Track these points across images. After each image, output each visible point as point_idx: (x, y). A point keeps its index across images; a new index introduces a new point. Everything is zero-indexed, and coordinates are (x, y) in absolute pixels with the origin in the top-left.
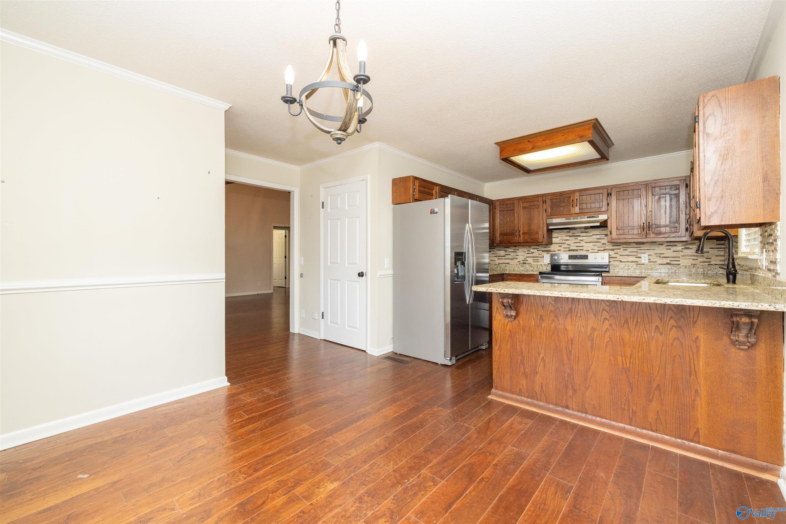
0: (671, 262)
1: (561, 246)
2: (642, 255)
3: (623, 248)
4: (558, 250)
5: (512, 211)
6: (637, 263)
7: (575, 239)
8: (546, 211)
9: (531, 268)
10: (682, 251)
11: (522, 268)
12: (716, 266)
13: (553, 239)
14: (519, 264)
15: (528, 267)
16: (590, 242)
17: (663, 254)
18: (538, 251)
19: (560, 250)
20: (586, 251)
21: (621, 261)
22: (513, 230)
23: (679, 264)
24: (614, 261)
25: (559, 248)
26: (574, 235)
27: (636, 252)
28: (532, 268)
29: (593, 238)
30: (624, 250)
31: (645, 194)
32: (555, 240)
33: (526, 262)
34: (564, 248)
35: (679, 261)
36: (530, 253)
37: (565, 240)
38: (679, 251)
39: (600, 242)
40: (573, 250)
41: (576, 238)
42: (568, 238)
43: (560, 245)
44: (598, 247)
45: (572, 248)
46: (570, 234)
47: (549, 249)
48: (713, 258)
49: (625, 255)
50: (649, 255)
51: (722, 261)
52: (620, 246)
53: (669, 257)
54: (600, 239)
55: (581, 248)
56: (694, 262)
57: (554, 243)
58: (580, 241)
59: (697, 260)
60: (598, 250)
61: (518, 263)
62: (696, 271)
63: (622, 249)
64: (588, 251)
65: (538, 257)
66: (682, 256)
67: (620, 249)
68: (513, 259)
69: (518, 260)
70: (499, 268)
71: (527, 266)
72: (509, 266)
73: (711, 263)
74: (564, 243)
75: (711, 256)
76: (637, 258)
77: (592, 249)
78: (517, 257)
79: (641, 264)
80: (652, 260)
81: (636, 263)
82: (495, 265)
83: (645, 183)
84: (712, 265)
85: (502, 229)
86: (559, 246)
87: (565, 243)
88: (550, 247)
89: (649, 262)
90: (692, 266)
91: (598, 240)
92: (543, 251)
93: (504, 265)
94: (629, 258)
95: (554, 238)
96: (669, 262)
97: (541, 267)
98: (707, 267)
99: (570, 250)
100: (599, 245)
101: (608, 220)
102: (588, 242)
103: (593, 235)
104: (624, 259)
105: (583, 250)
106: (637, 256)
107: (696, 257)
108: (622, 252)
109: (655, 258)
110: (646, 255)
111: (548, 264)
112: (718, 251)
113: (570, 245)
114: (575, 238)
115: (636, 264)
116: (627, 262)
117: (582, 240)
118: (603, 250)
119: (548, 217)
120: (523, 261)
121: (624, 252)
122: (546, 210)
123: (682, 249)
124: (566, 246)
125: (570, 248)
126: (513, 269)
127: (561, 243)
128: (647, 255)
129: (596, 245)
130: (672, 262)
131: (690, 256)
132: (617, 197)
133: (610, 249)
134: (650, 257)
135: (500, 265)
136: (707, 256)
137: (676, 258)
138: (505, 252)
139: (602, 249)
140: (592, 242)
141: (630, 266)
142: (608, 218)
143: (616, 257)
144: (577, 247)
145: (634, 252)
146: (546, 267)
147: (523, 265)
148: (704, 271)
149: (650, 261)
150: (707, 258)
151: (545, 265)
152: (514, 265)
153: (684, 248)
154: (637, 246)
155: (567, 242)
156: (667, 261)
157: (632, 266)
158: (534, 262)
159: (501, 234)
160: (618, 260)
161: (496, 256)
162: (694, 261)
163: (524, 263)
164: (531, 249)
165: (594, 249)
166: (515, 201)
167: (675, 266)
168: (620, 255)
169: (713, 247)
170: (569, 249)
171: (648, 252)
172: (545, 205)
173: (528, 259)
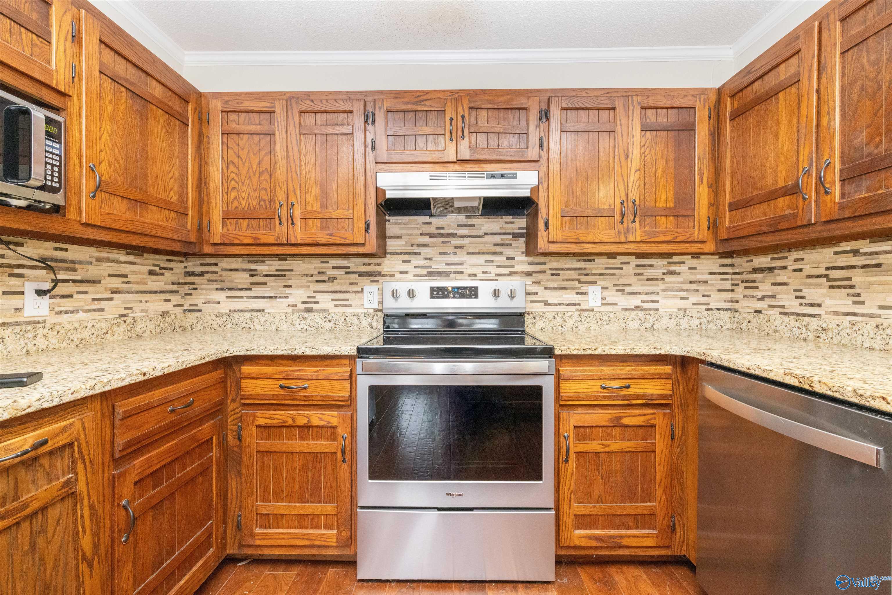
0: (643, 304)
1: (409, 262)
2: (591, 289)
3: (551, 269)
4: (401, 273)
5: (268, 138)
6: (579, 307)
7: (443, 242)
8: (374, 149)
9: (329, 325)
10: (662, 279)
11: (302, 326)
12: (722, 312)
13: (389, 242)
14: (293, 312)
15: (318, 320)
16: (479, 253)
17: (629, 285)
18: (346, 273)
19: (406, 273)
20: (470, 275)
21: (546, 304)
22: (272, 201)
23: (657, 310)
24: (532, 302)
25: (404, 268)
26: (442, 231)
27: (578, 280)
28: (331, 324)
29: (485, 243)
30: (552, 275)
31: (624, 121)
32: (393, 246)
33: (315, 307)
34: (415, 267)
35: (658, 302)
36: (326, 279)
37: (418, 245)
38: (657, 279)
39: (501, 253)
40: (440, 274)
41: (446, 240)
42: (426, 239)
43: (407, 258)
44: (499, 267)
45: (436, 267)
46: (432, 229)
47: (377, 269)
48: (715, 295)
49: (555, 288)
50: (603, 288)
51: (729, 301)
52: (545, 264)
53: (640, 293)
54: (502, 245)
55: (459, 268)
56: (683, 304)
57: (391, 254)
58: (456, 248)
59: (687, 299)
60: (497, 275)
61: (290, 310)
62: (688, 324)
63: (549, 272)
64: (475, 275)
65: (347, 292)
66: (663, 291)
67: (545, 272)
68: (276, 297)
69: (291, 300)
70: (229, 325)
71: (317, 317)
72: (262, 320)
73: (709, 307)
74: (416, 254)
75: (709, 291)
76: (579, 296)
77: (483, 272)
78: (288, 291)
79: (587, 310)
80: (609, 300)
81: (577, 307)
82: (219, 315)
83: (627, 94)
84: (711, 310)
85: (234, 194)
86: (404, 262)
87: (419, 254)
88: (379, 265)
89: (603, 304)
90: (682, 313)
91: (499, 249)
92: (361, 275)
93: (248, 315)
94: (564, 296)
95: (392, 237)
96: (638, 303)
97: (356, 322)
98: (706, 315)
99: (430, 274)
100: (498, 261)
101: (540, 186)
102: (473, 253)
103: (486, 234)
104: (553, 297)
105: (462, 272)
106: (580, 291)
107: (685, 293)
108: (548, 280)
109: (613, 296)
110: (597, 288)
111: (376, 311)
112: (722, 279)
113: (430, 259)
114: (443, 239)
115: (577, 310)
116: (560, 304)
117: (461, 248)
118: (509, 275)
119: (380, 166)
120: (304, 303)
121: (553, 280)
122: (374, 142)
123: (664, 274)
124: (422, 262)
125: (430, 267)
126: (274, 328)
127: (409, 254)
128: (599, 288)
129: (493, 261)
130: (646, 306)
131: (677, 291)
132: (561, 124)
133: (522, 272)
134: (606, 293)
135: (236, 315)
136: (705, 291)
137: (653, 295)
138: (252, 276)
139: (506, 271)
140: (483, 253)
141: (567, 315)
142: (540, 181)
143: (537, 294)
144: (447, 264)
145: (573, 280)
146: (369, 320)
147: (305, 315)
148: (701, 324)
149: (604, 302)
150: (704, 296)
151: (367, 315)
152: (278, 316)
153: (665, 271)
154: (578, 266)
155: (423, 250)
156: (635, 301)
157: (570, 314)
158: (336, 306)
159: (226, 217)
160: (539, 299)
161: (222, 289)
162: (683, 301)
163: (309, 310)
164: (328, 268)
165: (489, 270)
166: (277, 104)
167: (651, 312)
168: (546, 288)
169: (714, 271)
170: (429, 270)
171: (600, 280)
172: (370, 127)
173: (319, 297)
